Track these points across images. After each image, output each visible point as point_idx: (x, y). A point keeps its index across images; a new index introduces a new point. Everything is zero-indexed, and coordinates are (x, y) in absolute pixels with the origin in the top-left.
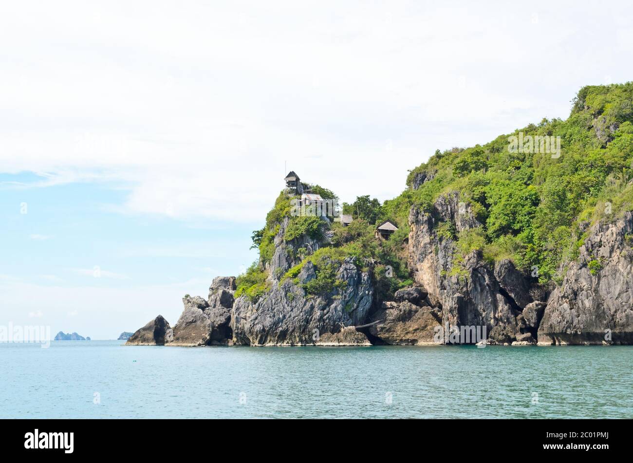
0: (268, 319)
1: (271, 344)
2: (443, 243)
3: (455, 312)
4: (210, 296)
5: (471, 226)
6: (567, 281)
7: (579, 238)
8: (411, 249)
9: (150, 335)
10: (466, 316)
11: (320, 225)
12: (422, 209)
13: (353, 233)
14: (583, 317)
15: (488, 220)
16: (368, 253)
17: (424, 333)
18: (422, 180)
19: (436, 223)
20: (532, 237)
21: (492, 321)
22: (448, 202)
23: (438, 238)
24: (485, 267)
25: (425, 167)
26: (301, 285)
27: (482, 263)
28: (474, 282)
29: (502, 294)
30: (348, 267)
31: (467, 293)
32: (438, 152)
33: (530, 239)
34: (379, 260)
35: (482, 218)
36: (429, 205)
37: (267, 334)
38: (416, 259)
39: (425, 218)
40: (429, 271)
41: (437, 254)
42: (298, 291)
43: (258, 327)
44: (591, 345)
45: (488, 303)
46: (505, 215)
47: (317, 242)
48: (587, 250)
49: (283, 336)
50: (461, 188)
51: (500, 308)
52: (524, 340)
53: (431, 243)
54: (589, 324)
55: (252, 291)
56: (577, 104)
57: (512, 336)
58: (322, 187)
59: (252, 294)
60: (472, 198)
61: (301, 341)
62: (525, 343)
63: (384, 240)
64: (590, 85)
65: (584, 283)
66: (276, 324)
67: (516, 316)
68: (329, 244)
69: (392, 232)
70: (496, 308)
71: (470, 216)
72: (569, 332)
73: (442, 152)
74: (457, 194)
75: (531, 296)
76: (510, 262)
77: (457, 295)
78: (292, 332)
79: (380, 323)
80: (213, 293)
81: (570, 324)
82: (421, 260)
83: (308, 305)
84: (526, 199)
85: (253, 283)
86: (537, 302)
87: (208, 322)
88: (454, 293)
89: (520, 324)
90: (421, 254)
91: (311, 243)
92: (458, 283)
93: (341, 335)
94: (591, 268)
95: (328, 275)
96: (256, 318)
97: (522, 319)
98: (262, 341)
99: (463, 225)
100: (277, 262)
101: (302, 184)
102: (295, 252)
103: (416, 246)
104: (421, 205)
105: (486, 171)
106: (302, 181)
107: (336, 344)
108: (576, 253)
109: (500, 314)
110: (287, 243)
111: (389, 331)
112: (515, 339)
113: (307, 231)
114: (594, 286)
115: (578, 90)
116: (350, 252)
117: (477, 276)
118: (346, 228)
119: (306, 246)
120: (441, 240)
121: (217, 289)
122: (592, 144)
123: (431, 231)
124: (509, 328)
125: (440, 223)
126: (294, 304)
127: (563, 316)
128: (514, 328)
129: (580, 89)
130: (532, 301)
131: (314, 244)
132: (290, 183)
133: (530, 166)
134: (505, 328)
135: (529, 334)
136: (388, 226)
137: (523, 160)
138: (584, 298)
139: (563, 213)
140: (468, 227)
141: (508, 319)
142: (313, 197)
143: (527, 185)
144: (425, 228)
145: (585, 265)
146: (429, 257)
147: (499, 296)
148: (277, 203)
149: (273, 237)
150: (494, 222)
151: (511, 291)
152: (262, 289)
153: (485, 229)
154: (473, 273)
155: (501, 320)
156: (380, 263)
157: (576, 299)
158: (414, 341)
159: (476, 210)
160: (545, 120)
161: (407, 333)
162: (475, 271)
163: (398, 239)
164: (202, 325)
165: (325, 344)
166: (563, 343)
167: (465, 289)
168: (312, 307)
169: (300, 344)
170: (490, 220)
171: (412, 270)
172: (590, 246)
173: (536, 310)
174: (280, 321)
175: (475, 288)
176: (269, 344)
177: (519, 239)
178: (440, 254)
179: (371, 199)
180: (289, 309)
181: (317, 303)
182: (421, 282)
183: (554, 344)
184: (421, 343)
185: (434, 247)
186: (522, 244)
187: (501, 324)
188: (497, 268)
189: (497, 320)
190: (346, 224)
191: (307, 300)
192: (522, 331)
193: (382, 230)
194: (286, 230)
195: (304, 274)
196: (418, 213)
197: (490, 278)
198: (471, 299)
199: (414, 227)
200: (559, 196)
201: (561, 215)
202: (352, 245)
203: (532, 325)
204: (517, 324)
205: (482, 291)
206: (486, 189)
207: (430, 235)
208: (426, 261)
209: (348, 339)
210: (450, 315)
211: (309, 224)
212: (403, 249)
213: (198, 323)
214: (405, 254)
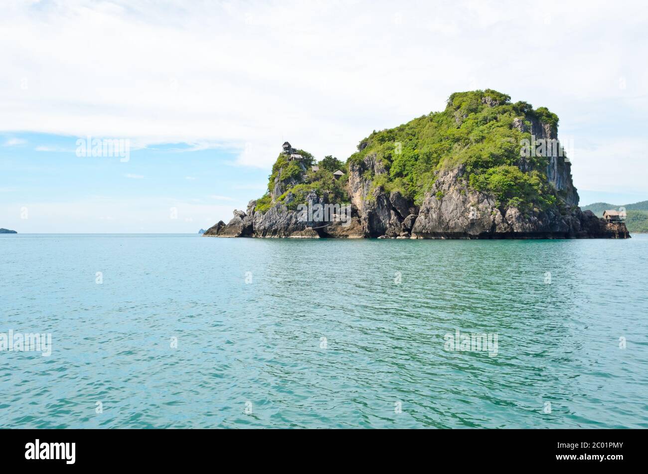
0: (267, 223)
1: (269, 237)
2: (367, 182)
3: (367, 220)
4: (247, 210)
5: (381, 173)
6: (425, 203)
7: (433, 179)
8: (350, 185)
9: (215, 231)
10: (373, 222)
11: (299, 172)
12: (356, 163)
13: (318, 176)
14: (431, 224)
15: (391, 169)
16: (326, 187)
17: (352, 231)
18: (364, 147)
19: (364, 171)
20: (413, 179)
21: (388, 225)
22: (371, 159)
23: (364, 179)
24: (384, 195)
25: (366, 140)
26: (285, 205)
27: (383, 193)
28: (378, 203)
29: (393, 210)
30: (312, 195)
31: (374, 210)
32: (374, 131)
33: (412, 180)
34: (332, 191)
35: (387, 168)
36: (360, 161)
37: (267, 231)
38: (352, 191)
39: (357, 168)
40: (359, 197)
41: (363, 188)
42: (284, 208)
43: (262, 227)
44: (436, 239)
45: (386, 215)
46: (400, 166)
47: (298, 181)
48: (436, 186)
49: (275, 232)
50: (378, 151)
51: (392, 218)
52: (404, 235)
53: (360, 182)
54: (434, 227)
55: (263, 208)
56: (449, 103)
57: (398, 234)
58: (304, 151)
59: (263, 209)
60: (384, 157)
61: (285, 235)
62: (404, 237)
63: (336, 180)
64: (457, 92)
65: (433, 205)
66: (271, 226)
67: (401, 222)
68: (303, 183)
69: (341, 176)
70: (390, 218)
71: (381, 167)
72: (423, 231)
73: (377, 131)
74: (376, 155)
75: (410, 212)
76: (399, 192)
77: (369, 210)
78: (279, 231)
79: (329, 225)
80: (249, 209)
81: (424, 227)
82: (355, 192)
83: (289, 216)
84: (412, 157)
85: (264, 203)
86: (412, 215)
87: (242, 224)
88: (366, 210)
89: (403, 227)
90: (355, 188)
91: (295, 182)
92: (369, 204)
93: (303, 232)
94: (438, 196)
95: (300, 200)
96: (262, 222)
97: (404, 224)
98: (264, 235)
99: (378, 172)
100: (276, 192)
101: (293, 149)
102: (285, 187)
103: (352, 183)
104: (356, 160)
105: (394, 141)
106: (293, 147)
107: (300, 237)
108: (430, 188)
109: (392, 221)
110: (281, 181)
111: (334, 230)
112: (399, 235)
113: (292, 175)
114: (439, 206)
115: (450, 94)
116: (314, 187)
117: (380, 200)
118: (315, 174)
119: (292, 183)
120: (366, 180)
121: (251, 207)
122: (453, 126)
123: (360, 175)
124: (397, 229)
125: (366, 171)
126: (281, 215)
127: (420, 223)
128: (399, 229)
129: (451, 94)
130: (410, 214)
131: (296, 182)
132: (285, 149)
133: (417, 139)
134: (394, 229)
135: (407, 233)
136: (339, 173)
137: (414, 136)
138: (433, 213)
139: (428, 165)
140: (380, 173)
141: (396, 224)
142: (298, 156)
143: (414, 149)
144: (357, 173)
145: (434, 194)
146: (359, 190)
147: (392, 212)
148: (278, 159)
149: (274, 178)
150: (394, 170)
151: (398, 209)
152: (268, 206)
153: (389, 174)
154: (377, 199)
155: (393, 224)
156: (332, 193)
157: (428, 213)
158: (347, 236)
159: (385, 163)
160: (432, 113)
161: (343, 231)
162: (379, 198)
163: (344, 180)
164: (238, 226)
165: (294, 237)
166: (421, 238)
167: (373, 207)
168: (291, 217)
169: (284, 237)
170: (392, 169)
171: (350, 197)
172: (438, 184)
173: (411, 219)
174: (274, 224)
175: (379, 207)
176: (267, 237)
177: (405, 180)
178: (365, 188)
179: (333, 158)
180: (279, 217)
181: (294, 215)
182: (355, 203)
183: (417, 238)
184: (351, 237)
185: (362, 184)
186: (407, 183)
187: (392, 227)
188: (391, 196)
189: (390, 225)
190: (315, 171)
191: (288, 213)
192: (404, 231)
193: (335, 175)
194: (281, 174)
195: (287, 199)
196: (353, 165)
197: (387, 202)
198: (376, 213)
199: (352, 173)
200: (427, 156)
201: (426, 166)
202: (317, 182)
203: (409, 228)
204: (401, 227)
205: (382, 208)
206: (392, 152)
207: (360, 178)
208: (358, 192)
209: (307, 234)
210: (364, 221)
211: (293, 171)
212: (346, 185)
213: (236, 225)
214: (347, 188)
